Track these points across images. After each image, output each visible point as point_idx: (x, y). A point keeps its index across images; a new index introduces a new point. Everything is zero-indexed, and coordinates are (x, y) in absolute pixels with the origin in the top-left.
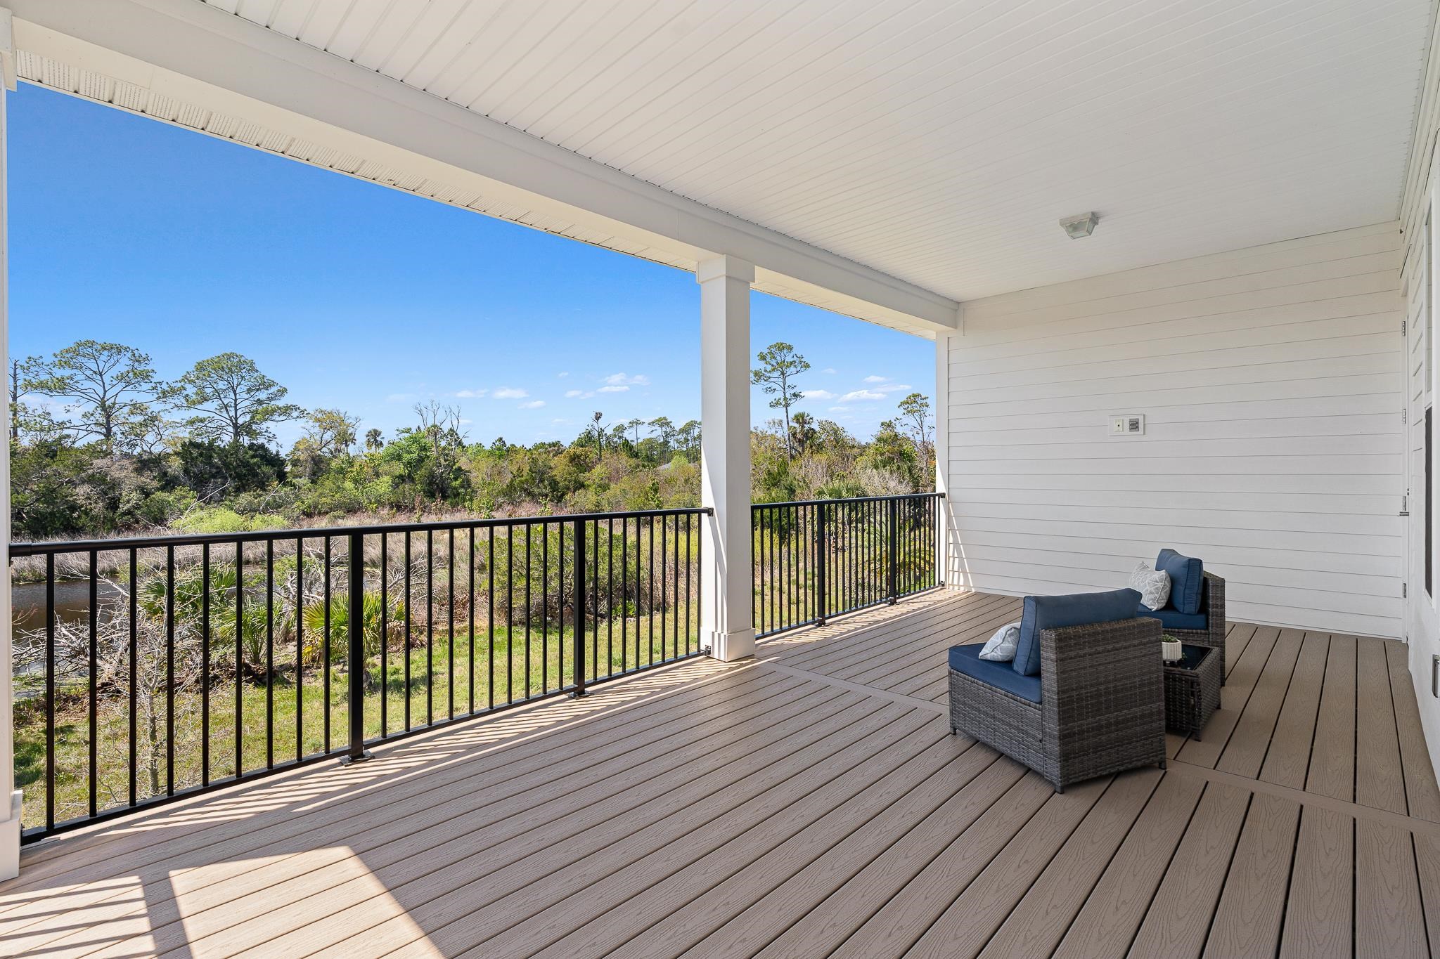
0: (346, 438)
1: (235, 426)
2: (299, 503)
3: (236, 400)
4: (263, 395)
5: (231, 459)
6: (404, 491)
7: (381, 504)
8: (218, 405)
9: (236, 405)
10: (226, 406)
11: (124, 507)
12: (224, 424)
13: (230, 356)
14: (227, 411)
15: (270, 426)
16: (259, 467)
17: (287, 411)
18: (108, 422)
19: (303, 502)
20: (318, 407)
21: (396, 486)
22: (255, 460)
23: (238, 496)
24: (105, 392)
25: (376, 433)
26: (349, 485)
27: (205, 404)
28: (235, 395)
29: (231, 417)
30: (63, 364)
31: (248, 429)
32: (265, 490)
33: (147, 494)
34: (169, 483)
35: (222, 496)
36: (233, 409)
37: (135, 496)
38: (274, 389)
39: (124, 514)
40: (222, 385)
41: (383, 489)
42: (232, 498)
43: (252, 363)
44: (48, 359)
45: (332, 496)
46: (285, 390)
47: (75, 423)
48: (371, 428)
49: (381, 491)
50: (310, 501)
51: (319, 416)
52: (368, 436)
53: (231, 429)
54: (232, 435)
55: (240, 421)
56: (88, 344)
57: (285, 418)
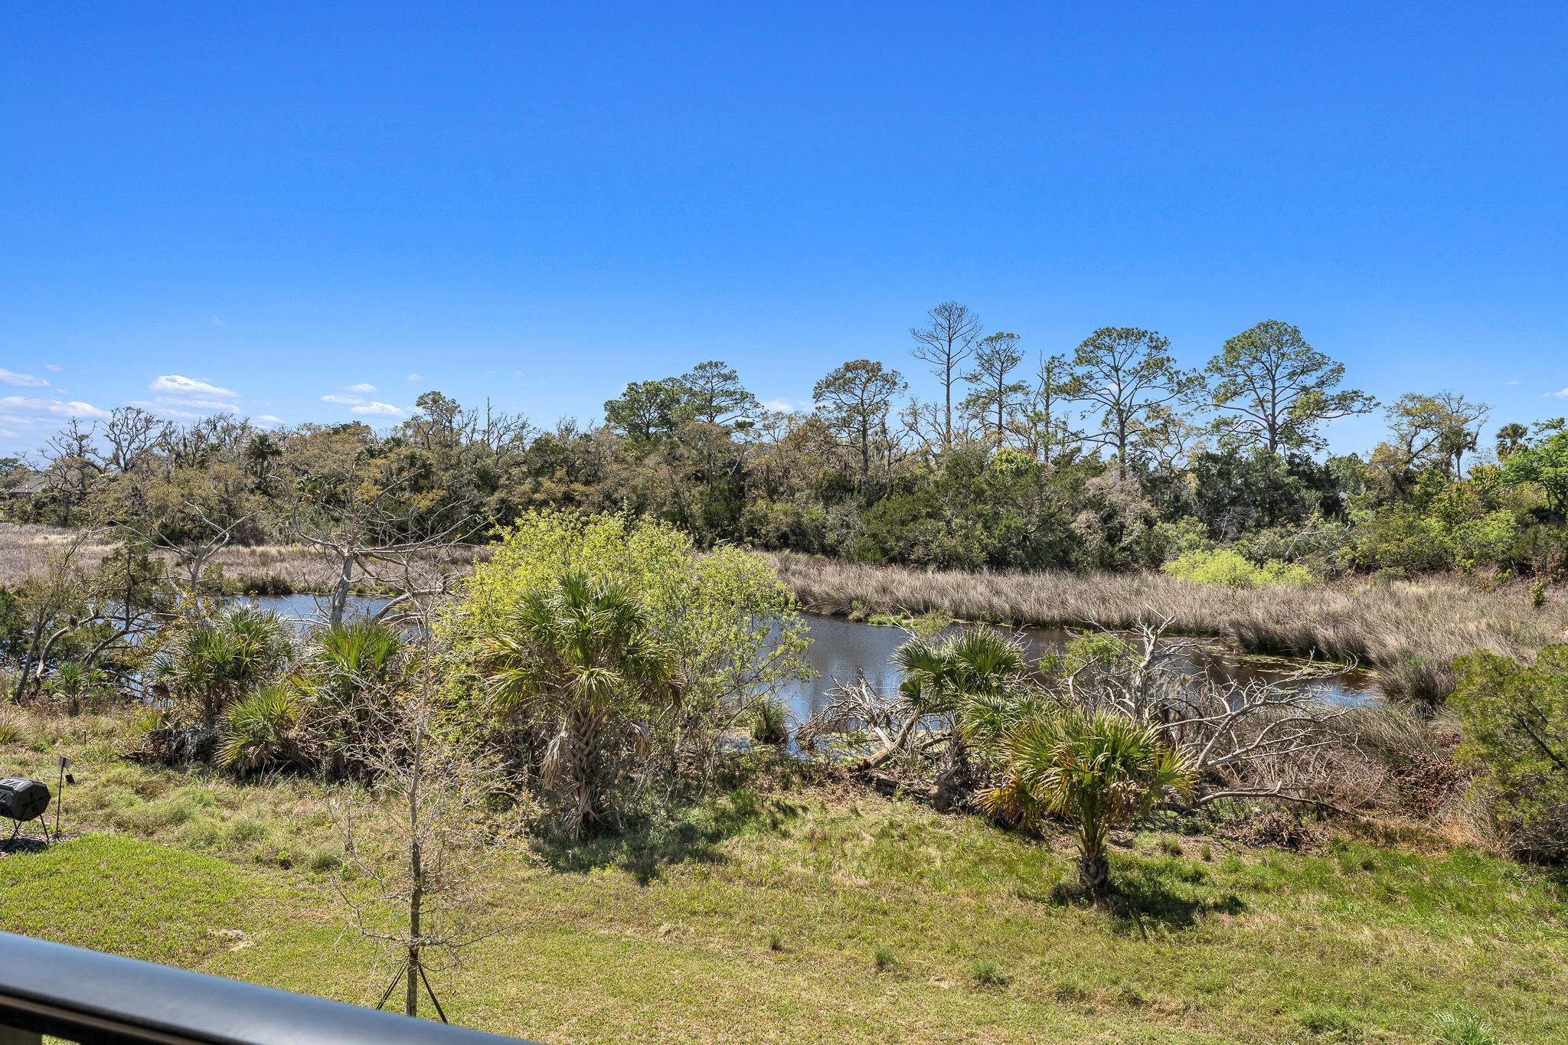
0: (1456, 442)
1: (1272, 428)
2: (1346, 549)
3: (1274, 390)
4: (1310, 380)
5: (1254, 477)
6: (1536, 537)
7: (1484, 559)
8: (1253, 401)
9: (1274, 397)
10: (1261, 402)
11: (1126, 540)
12: (1259, 427)
13: (1266, 327)
14: (1263, 407)
15: (1320, 427)
16: (1298, 490)
17: (1344, 402)
18: (1122, 430)
19: (1354, 548)
20: (1407, 392)
21: (1523, 524)
22: (1290, 479)
23: (1258, 532)
24: (1120, 391)
25: (1516, 431)
26: (1434, 523)
27: (1237, 399)
28: (1274, 382)
29: (1267, 416)
30: (1080, 361)
31: (1288, 433)
32: (1297, 526)
33: (1149, 523)
34: (1177, 511)
35: (1240, 532)
36: (1270, 405)
37: (1138, 527)
38: (1326, 369)
39: (1124, 549)
40: (1256, 370)
41: (1495, 533)
42: (1251, 535)
43: (1296, 331)
44: (1071, 357)
45: (1399, 540)
46: (1340, 369)
47: (1089, 433)
48: (1507, 421)
49: (1492, 537)
50: (1365, 547)
51: (1410, 405)
52: (1499, 436)
53: (1268, 435)
54: (1268, 442)
55: (1279, 421)
56: (1109, 332)
57: (1342, 412)
